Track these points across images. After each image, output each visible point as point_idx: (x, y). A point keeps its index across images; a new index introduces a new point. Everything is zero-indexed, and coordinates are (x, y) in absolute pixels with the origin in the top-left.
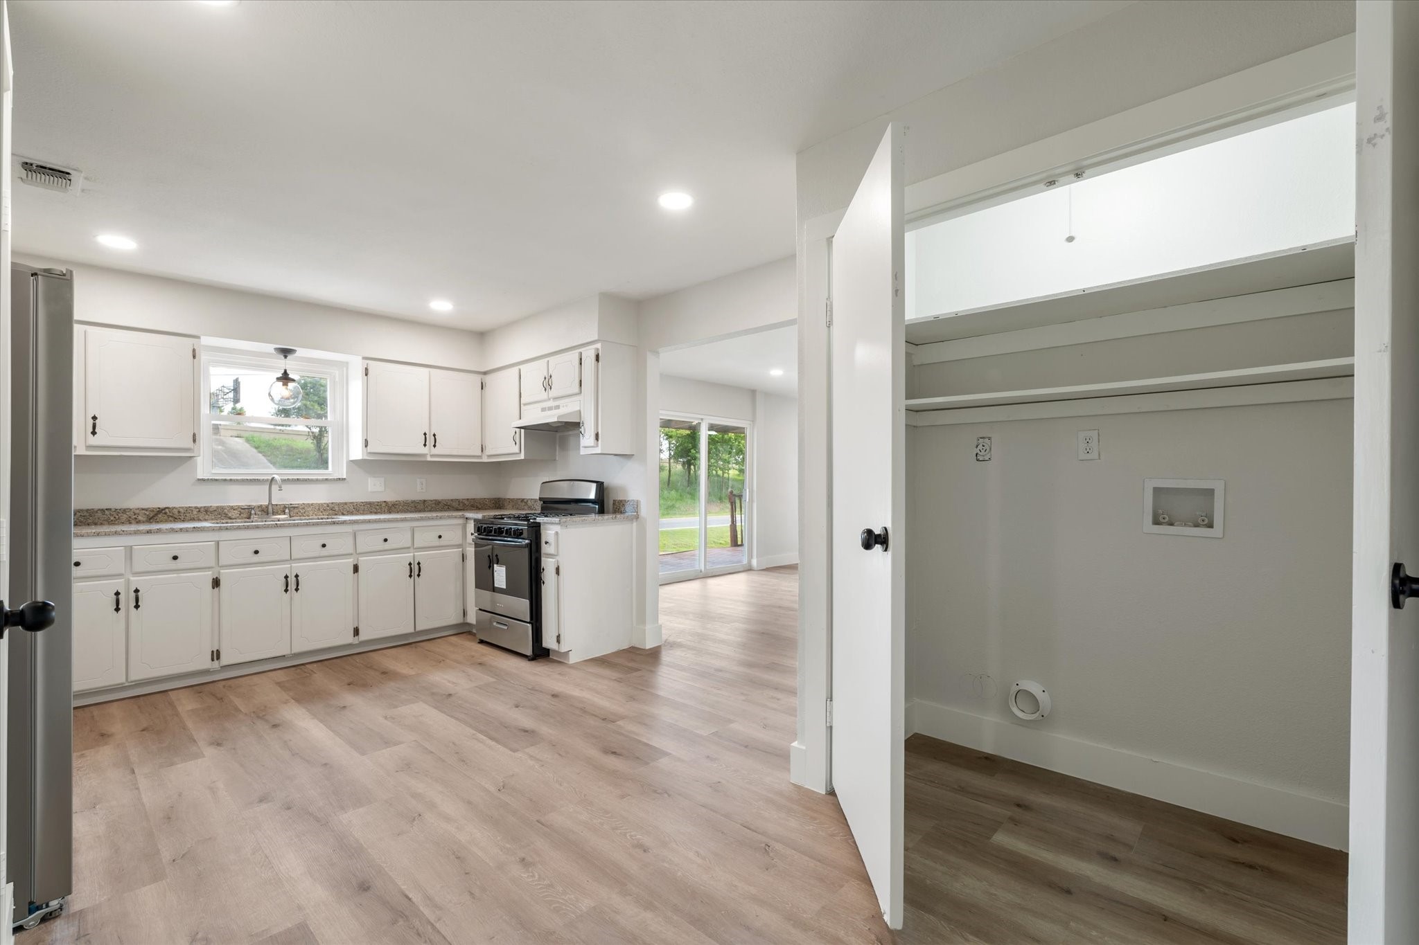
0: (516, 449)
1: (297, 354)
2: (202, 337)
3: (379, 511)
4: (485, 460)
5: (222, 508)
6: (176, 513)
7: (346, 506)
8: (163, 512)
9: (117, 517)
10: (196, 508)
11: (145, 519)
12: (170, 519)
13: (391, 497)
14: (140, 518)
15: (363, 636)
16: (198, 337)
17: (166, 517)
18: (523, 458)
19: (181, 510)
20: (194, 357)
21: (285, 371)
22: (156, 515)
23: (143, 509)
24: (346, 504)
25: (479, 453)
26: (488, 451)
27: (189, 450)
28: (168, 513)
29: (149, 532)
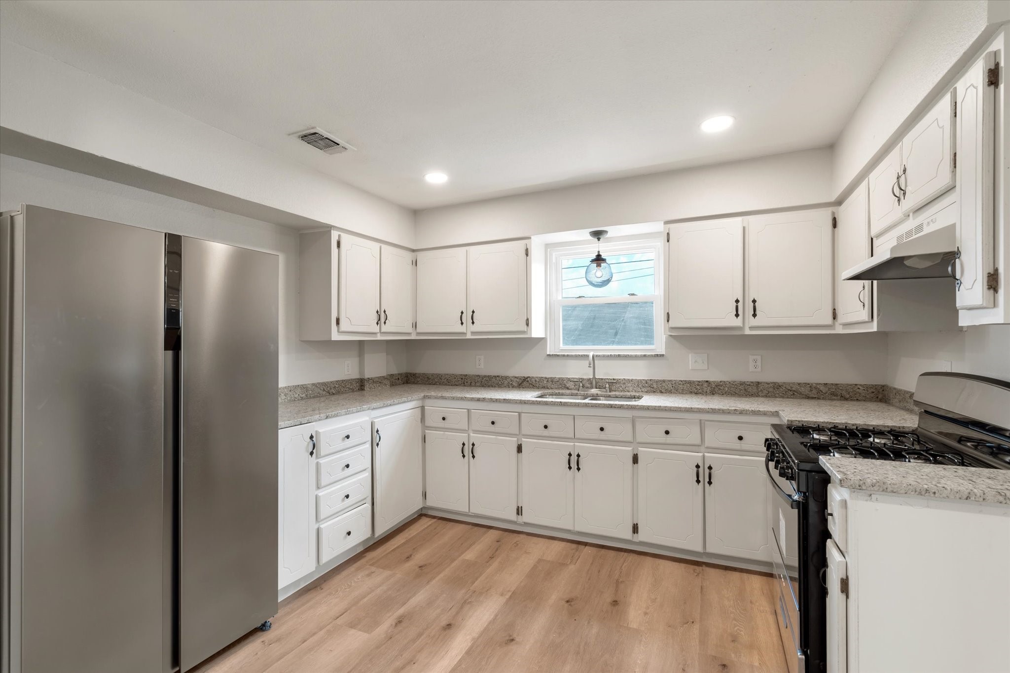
0: (864, 315)
1: (609, 235)
2: (532, 237)
3: (700, 391)
4: (839, 330)
5: (562, 379)
6: (534, 381)
7: (664, 384)
8: (527, 380)
10: (546, 378)
12: (531, 386)
13: (715, 376)
14: (514, 384)
15: (642, 536)
16: (529, 238)
17: (528, 384)
18: (876, 330)
19: (537, 379)
20: (527, 255)
21: (599, 252)
22: (523, 382)
23: (515, 377)
24: (664, 381)
25: (829, 320)
26: (842, 318)
27: (524, 332)
28: (529, 382)
29: (479, 400)
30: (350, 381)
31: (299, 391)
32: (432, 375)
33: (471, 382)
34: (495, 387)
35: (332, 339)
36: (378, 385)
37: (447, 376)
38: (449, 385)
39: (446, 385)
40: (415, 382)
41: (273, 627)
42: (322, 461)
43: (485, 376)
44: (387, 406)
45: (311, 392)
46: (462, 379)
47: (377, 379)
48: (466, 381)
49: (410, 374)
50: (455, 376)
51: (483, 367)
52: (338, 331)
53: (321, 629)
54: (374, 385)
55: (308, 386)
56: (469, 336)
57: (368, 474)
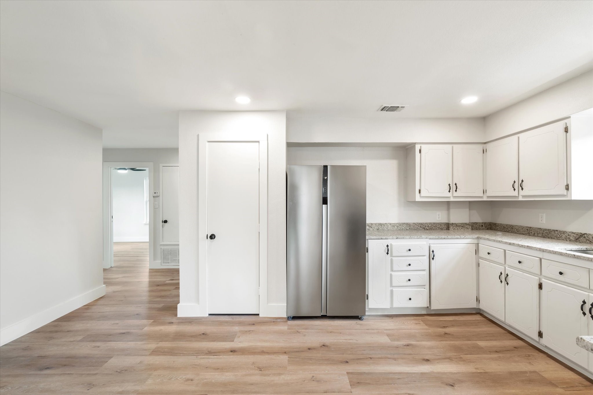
2: (572, 116)
8: (583, 236)
9: (560, 235)
11: (574, 239)
14: (571, 238)
16: (568, 118)
17: (585, 240)
20: (567, 132)
22: (580, 237)
23: (573, 233)
27: (563, 196)
28: (586, 238)
29: (510, 244)
30: (440, 224)
31: (405, 226)
32: (507, 225)
33: (534, 233)
34: (554, 239)
35: (416, 201)
36: (460, 228)
37: (516, 227)
38: (518, 234)
39: (516, 233)
40: (496, 229)
41: (364, 320)
42: (394, 258)
43: (546, 230)
44: (441, 239)
45: (412, 227)
46: (527, 230)
47: (460, 225)
48: (531, 232)
49: (493, 223)
50: (522, 227)
51: (544, 223)
52: (420, 197)
53: (377, 330)
54: (457, 227)
55: (411, 224)
56: (521, 199)
57: (426, 273)
